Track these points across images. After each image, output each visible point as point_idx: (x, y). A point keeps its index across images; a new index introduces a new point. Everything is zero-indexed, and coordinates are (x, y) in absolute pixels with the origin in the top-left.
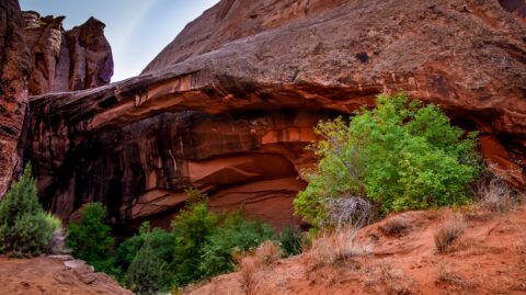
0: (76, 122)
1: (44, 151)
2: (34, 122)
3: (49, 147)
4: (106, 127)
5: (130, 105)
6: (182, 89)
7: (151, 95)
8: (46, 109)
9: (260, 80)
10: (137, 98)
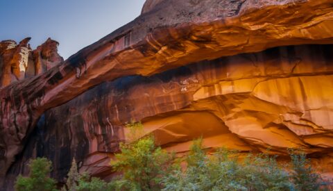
0: (33, 100)
1: (11, 125)
3: (15, 122)
5: (72, 79)
6: (117, 50)
7: (90, 64)
8: (11, 92)
9: (197, 21)
10: (78, 70)
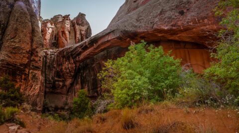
0: (76, 57)
1: (67, 70)
2: (62, 59)
3: (68, 68)
4: (86, 58)
5: (92, 48)
6: (109, 39)
7: (99, 43)
8: (65, 53)
10: (95, 44)
